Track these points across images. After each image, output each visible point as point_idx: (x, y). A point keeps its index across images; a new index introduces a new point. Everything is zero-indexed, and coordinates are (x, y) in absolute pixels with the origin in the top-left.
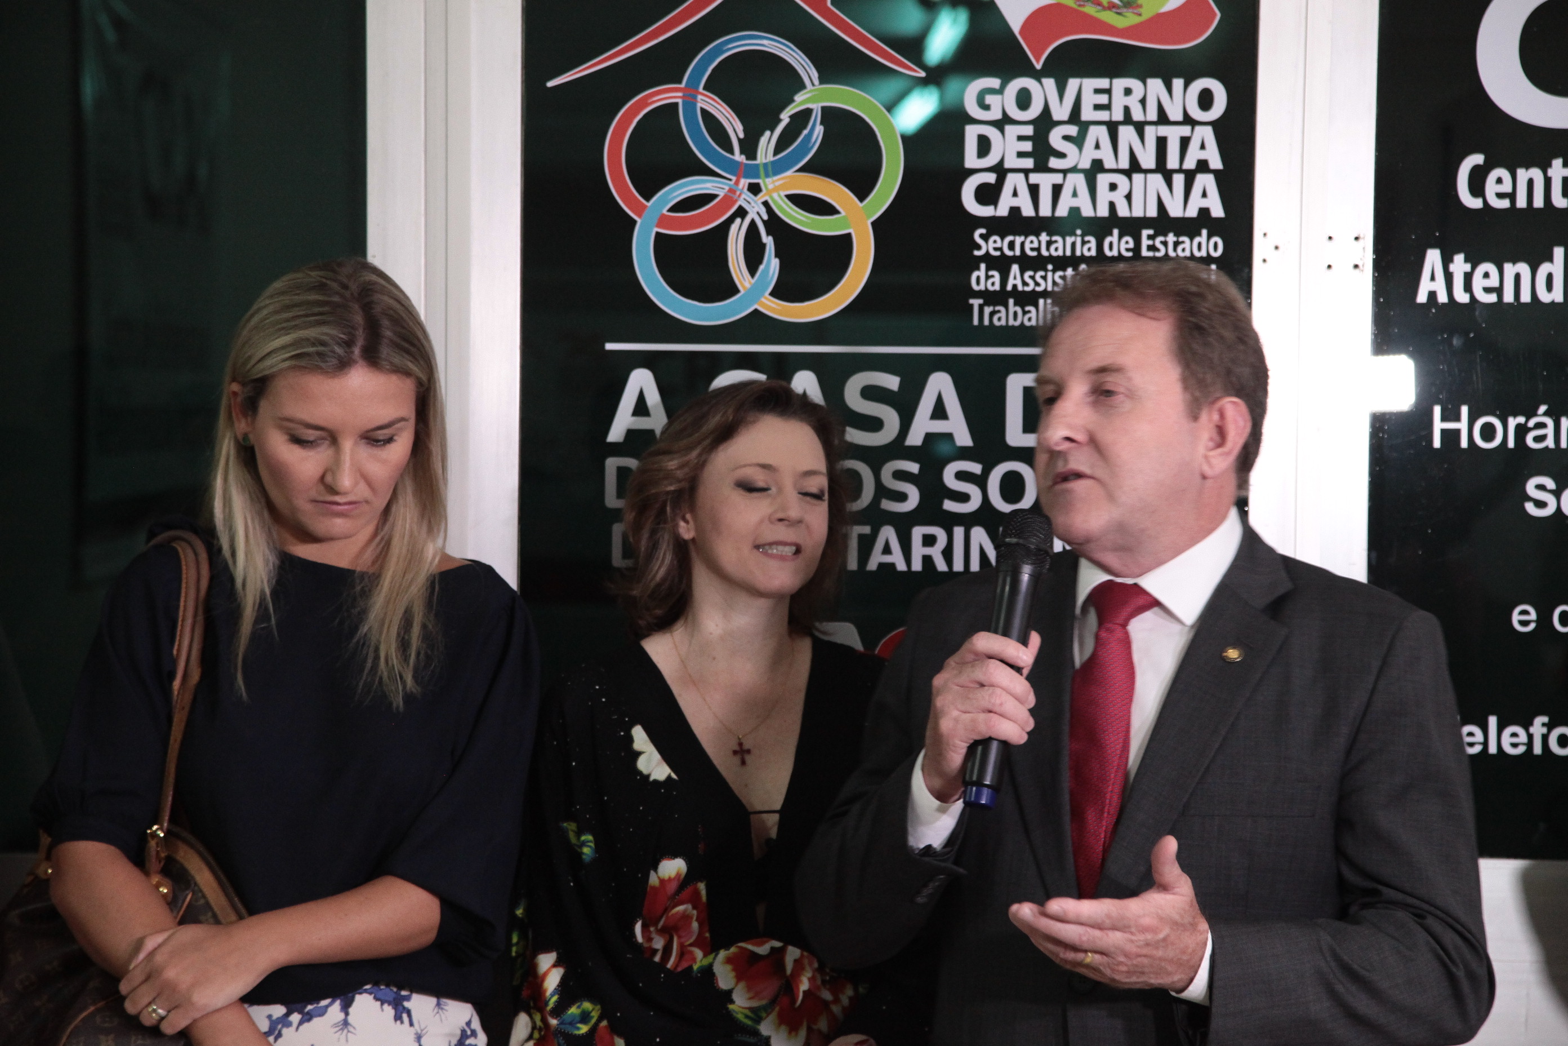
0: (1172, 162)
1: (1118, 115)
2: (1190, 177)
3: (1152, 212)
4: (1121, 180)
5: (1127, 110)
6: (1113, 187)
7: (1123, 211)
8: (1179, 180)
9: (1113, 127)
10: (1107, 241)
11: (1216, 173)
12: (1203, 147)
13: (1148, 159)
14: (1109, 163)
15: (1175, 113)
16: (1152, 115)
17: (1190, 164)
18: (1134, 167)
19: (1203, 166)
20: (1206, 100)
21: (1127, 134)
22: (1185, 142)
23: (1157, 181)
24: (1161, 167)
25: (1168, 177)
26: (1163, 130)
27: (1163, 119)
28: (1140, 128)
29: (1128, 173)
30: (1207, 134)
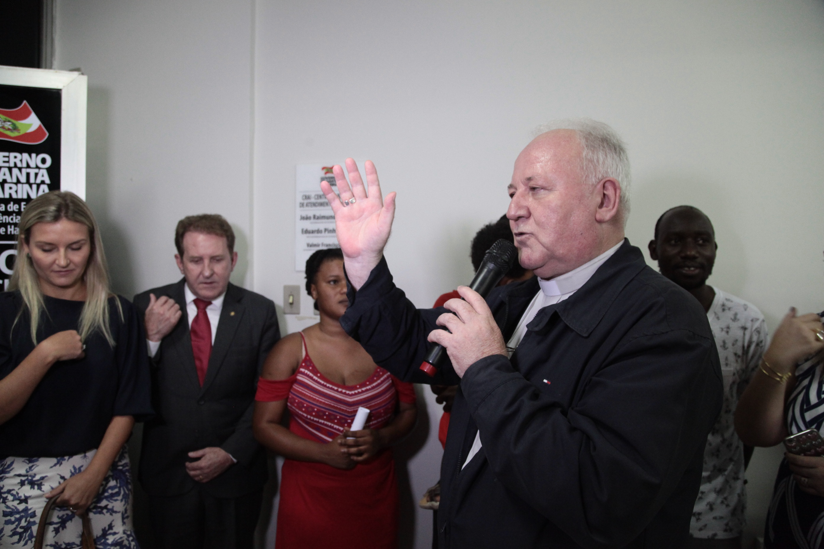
0: (32, 180)
1: (12, 165)
2: (38, 186)
3: (25, 197)
4: (14, 186)
5: (15, 164)
6: (11, 188)
7: (14, 196)
8: (34, 187)
9: (10, 169)
10: (9, 206)
11: (48, 185)
12: (43, 176)
13: (23, 179)
14: (9, 180)
15: (32, 165)
16: (25, 165)
17: (38, 181)
18: (18, 182)
19: (43, 182)
20: (44, 161)
21: (15, 171)
22: (36, 175)
23: (27, 187)
24: (28, 182)
25: (31, 185)
26: (29, 170)
27: (28, 166)
28: (20, 169)
29: (16, 184)
30: (45, 172)
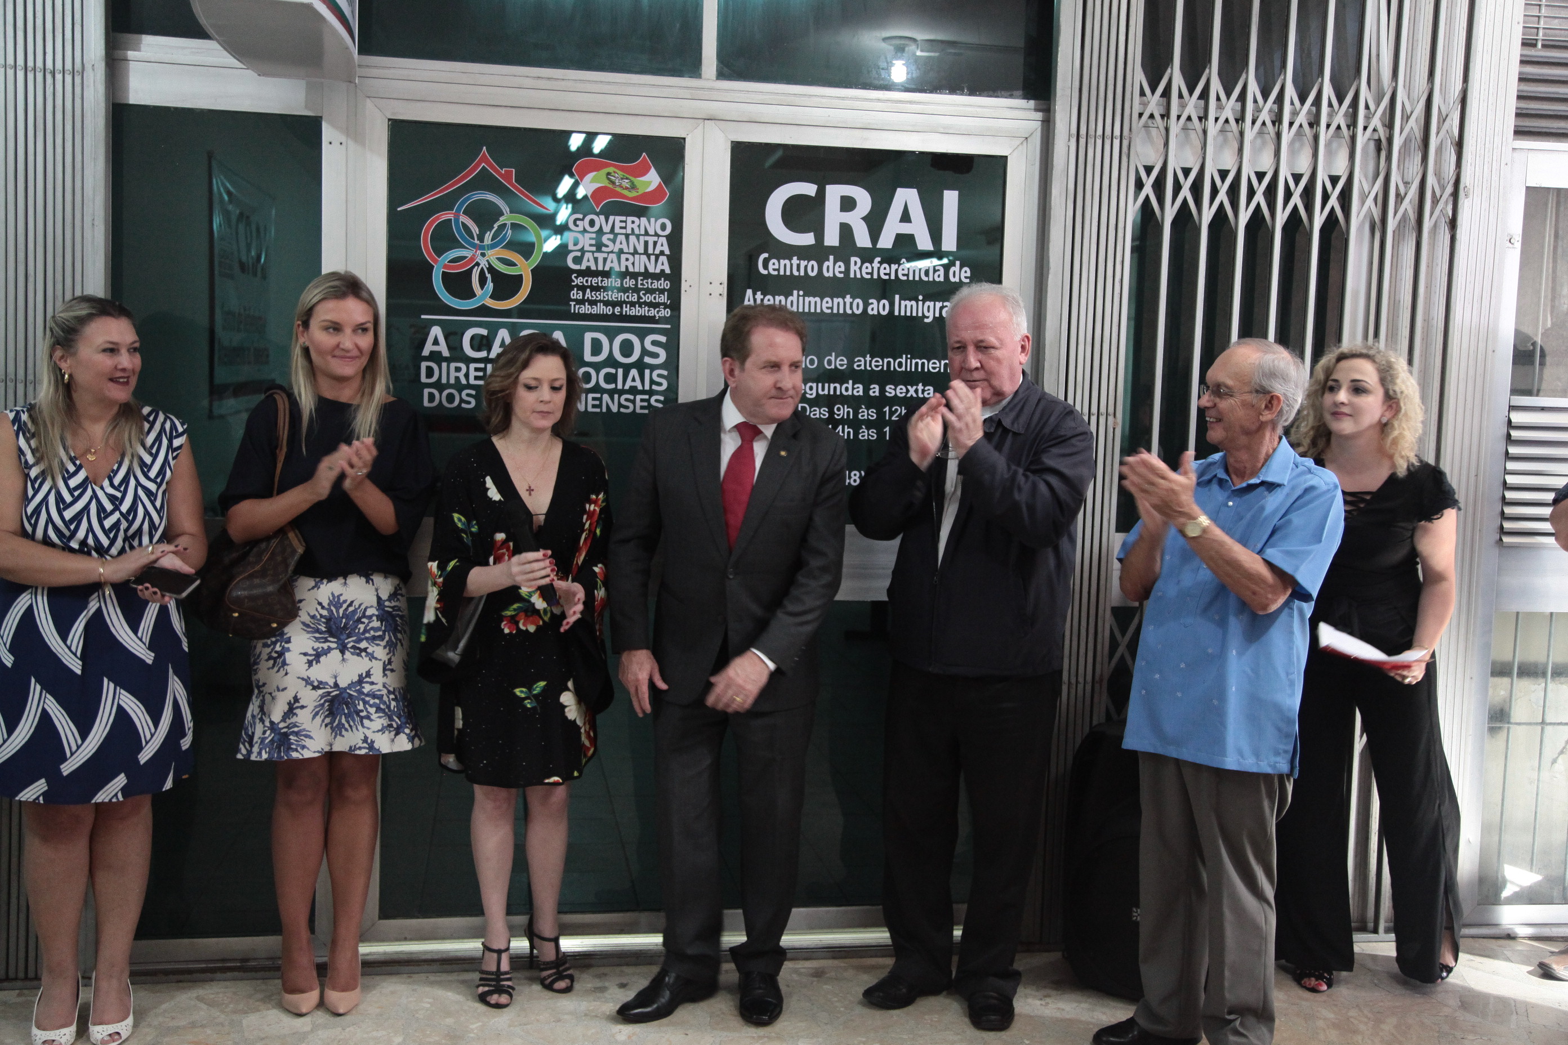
0: (650, 251)
1: (629, 231)
2: (657, 257)
3: (642, 270)
4: (630, 257)
5: (633, 229)
6: (627, 260)
7: (631, 269)
8: (653, 258)
9: (627, 236)
10: (625, 281)
11: (667, 256)
12: (662, 245)
13: (641, 250)
14: (626, 250)
15: (651, 232)
16: (643, 232)
17: (657, 252)
18: (635, 252)
19: (662, 253)
20: (663, 227)
21: (633, 239)
22: (655, 243)
23: (644, 258)
24: (646, 252)
25: (649, 256)
26: (647, 238)
27: (647, 234)
28: (638, 237)
29: (633, 254)
30: (664, 240)
